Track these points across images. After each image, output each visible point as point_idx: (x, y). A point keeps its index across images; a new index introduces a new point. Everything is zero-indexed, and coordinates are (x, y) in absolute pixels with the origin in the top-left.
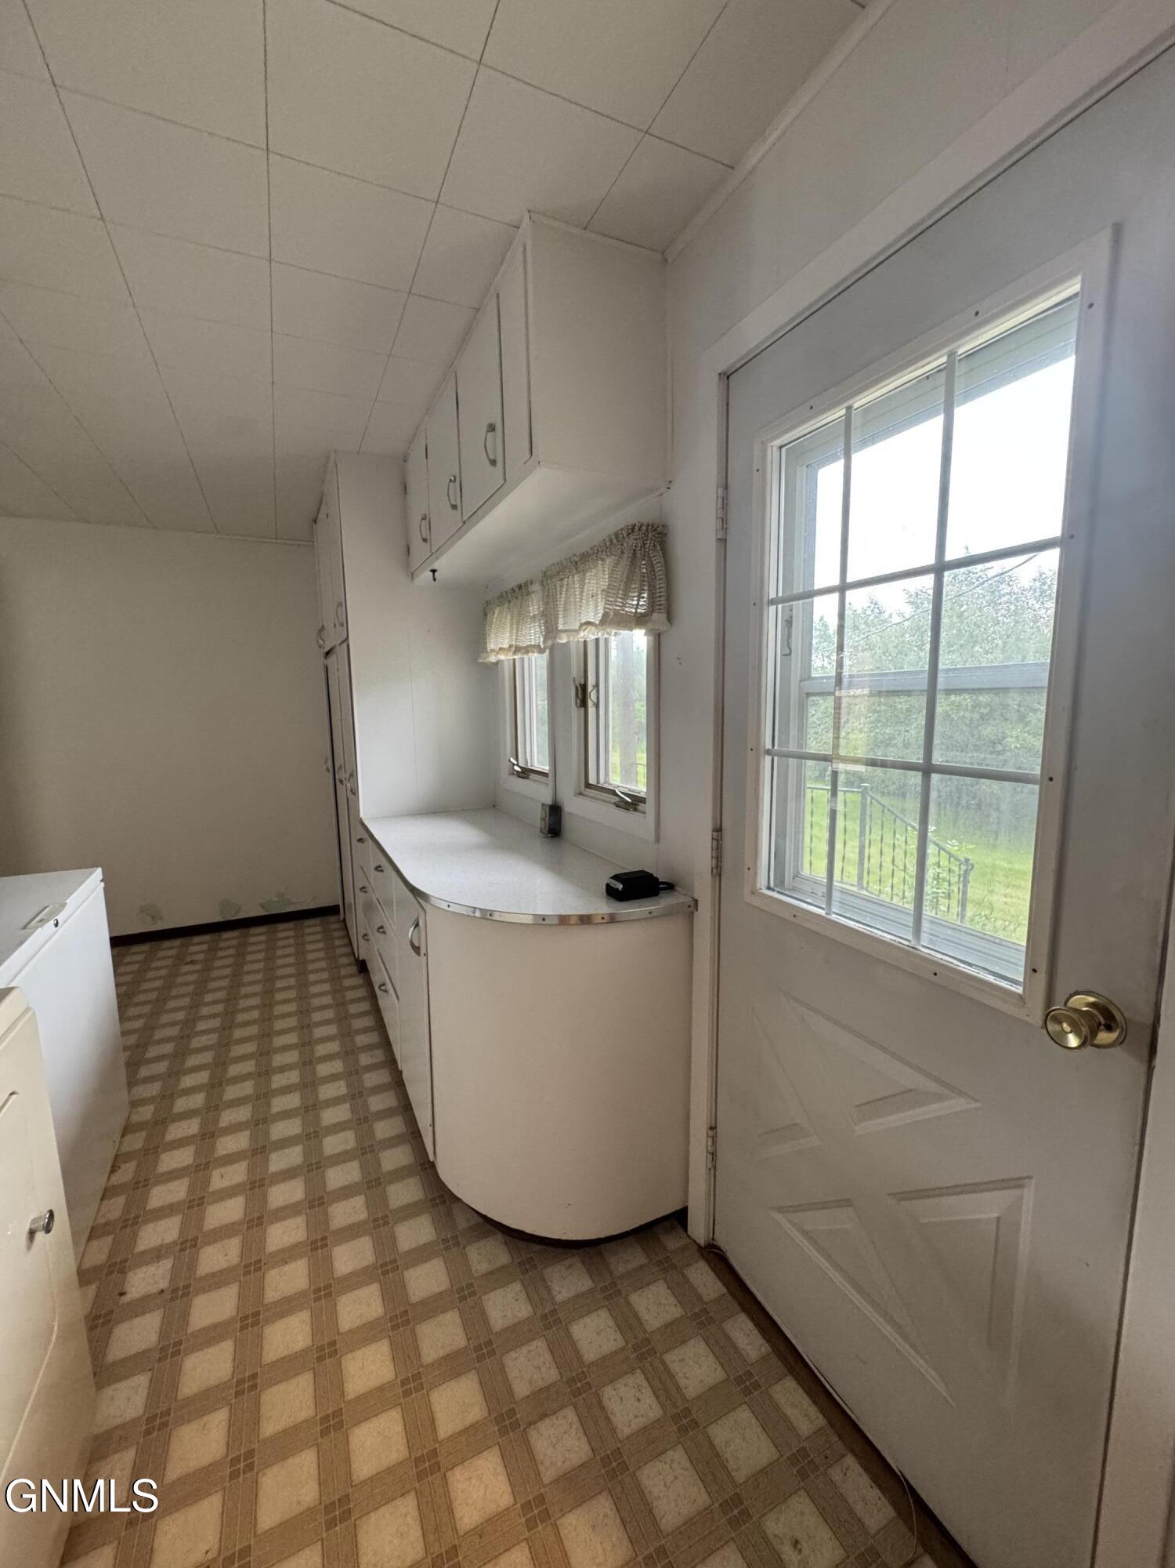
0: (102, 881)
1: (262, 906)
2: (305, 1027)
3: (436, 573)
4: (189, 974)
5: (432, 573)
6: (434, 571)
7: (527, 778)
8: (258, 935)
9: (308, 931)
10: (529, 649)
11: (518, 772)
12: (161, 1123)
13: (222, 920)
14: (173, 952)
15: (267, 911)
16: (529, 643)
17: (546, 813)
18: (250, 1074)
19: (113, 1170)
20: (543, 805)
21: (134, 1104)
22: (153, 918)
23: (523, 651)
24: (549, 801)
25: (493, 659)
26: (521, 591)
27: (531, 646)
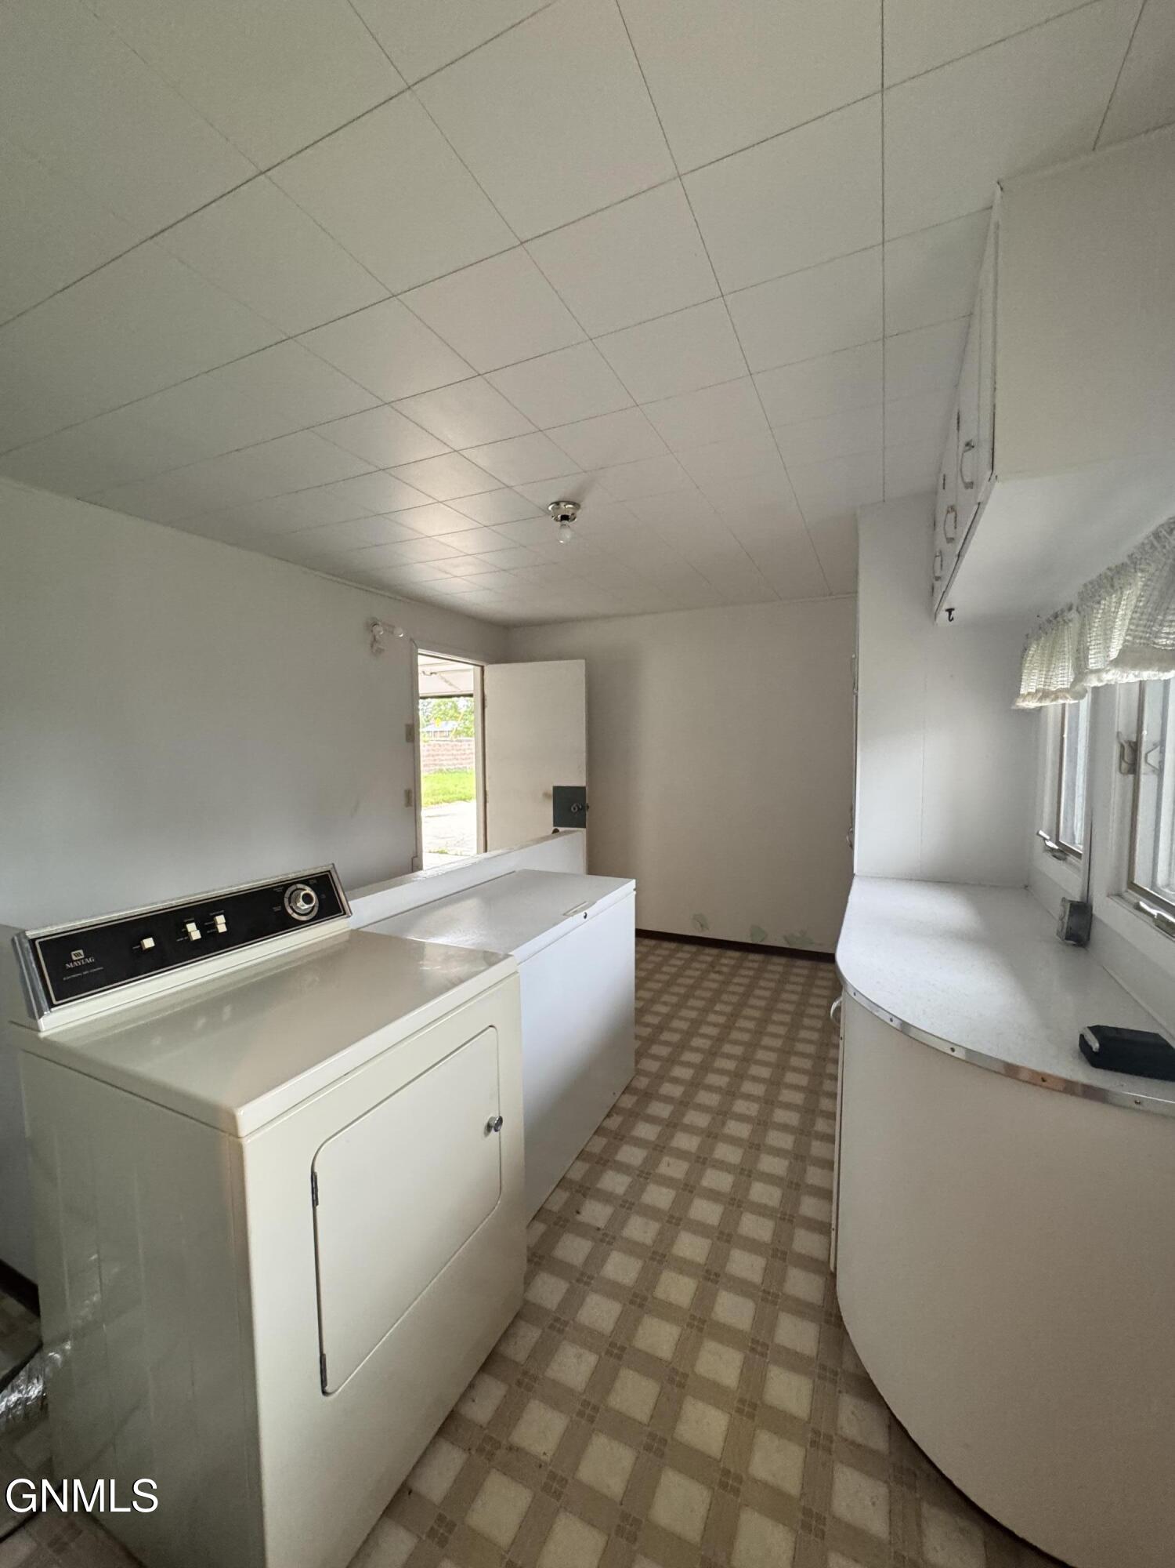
0: (635, 890)
1: (785, 938)
2: (781, 1067)
3: (953, 612)
4: (713, 981)
5: (947, 613)
6: (950, 611)
7: (1065, 859)
8: (777, 965)
9: (821, 974)
10: (1059, 694)
11: (1052, 849)
12: (647, 1096)
13: (750, 942)
14: (709, 959)
15: (788, 943)
16: (1060, 686)
17: (1065, 912)
18: (720, 1088)
19: (609, 1116)
20: (1064, 899)
21: (639, 1072)
22: (702, 926)
23: (1053, 696)
24: (1077, 897)
25: (1032, 704)
26: (1056, 619)
27: (1061, 690)
